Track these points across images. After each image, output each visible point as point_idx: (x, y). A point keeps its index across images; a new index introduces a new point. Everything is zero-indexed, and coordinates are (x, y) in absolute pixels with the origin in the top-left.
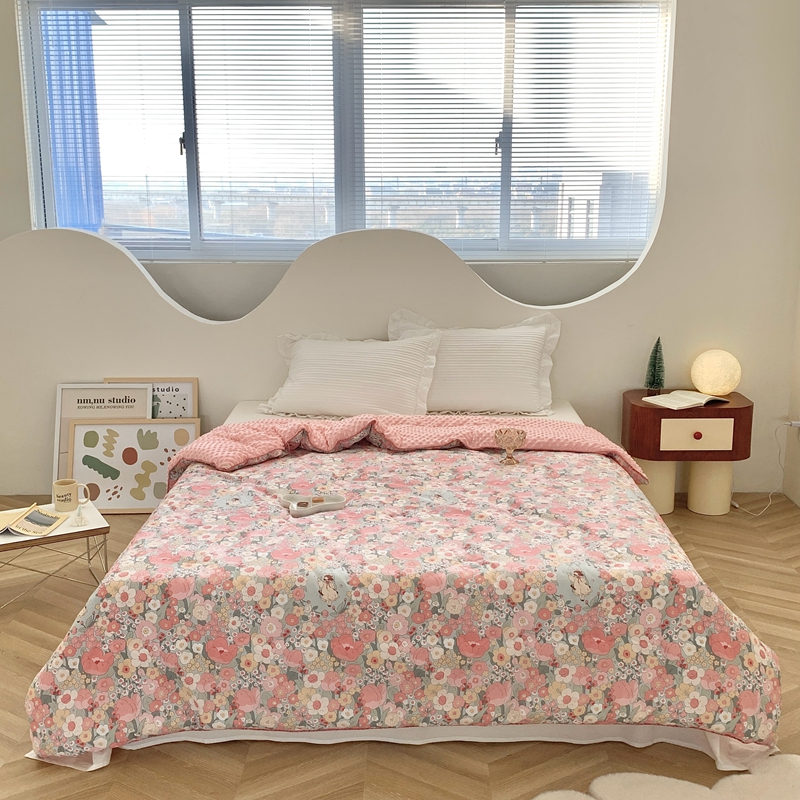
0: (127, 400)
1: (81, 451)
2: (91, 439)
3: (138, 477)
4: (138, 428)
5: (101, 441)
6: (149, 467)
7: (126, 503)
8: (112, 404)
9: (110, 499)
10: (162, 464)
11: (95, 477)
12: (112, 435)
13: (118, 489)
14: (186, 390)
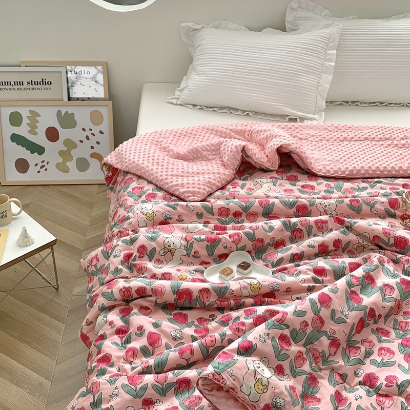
0: (43, 82)
1: (9, 130)
2: (16, 119)
3: (61, 153)
4: (57, 109)
5: (25, 121)
6: (70, 144)
7: (53, 176)
8: (31, 86)
9: (39, 172)
10: (81, 141)
11: (24, 153)
12: (34, 116)
13: (45, 163)
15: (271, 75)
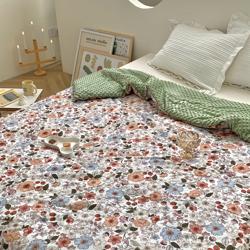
0: (104, 42)
1: (84, 63)
2: (88, 58)
4: (105, 57)
5: (91, 60)
8: (98, 43)
12: (96, 58)
14: (128, 42)
15: (193, 55)
